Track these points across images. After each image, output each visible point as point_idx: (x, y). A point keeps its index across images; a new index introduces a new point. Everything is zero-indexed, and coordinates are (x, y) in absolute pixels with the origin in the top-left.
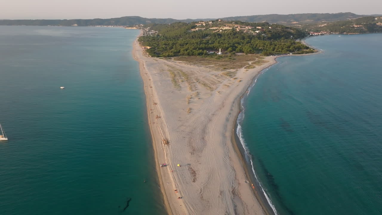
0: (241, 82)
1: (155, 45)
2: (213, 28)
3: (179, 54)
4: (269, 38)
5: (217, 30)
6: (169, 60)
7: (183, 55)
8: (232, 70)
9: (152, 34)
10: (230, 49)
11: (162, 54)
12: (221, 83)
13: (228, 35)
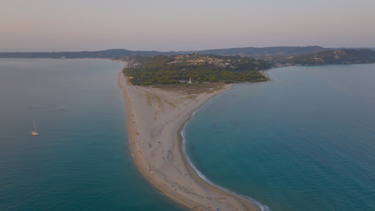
1: (137, 75)
2: (189, 61)
3: (157, 83)
4: (236, 70)
5: (192, 62)
6: (148, 87)
7: (160, 83)
8: (195, 95)
9: (136, 66)
10: (199, 79)
11: (143, 83)
13: (201, 67)
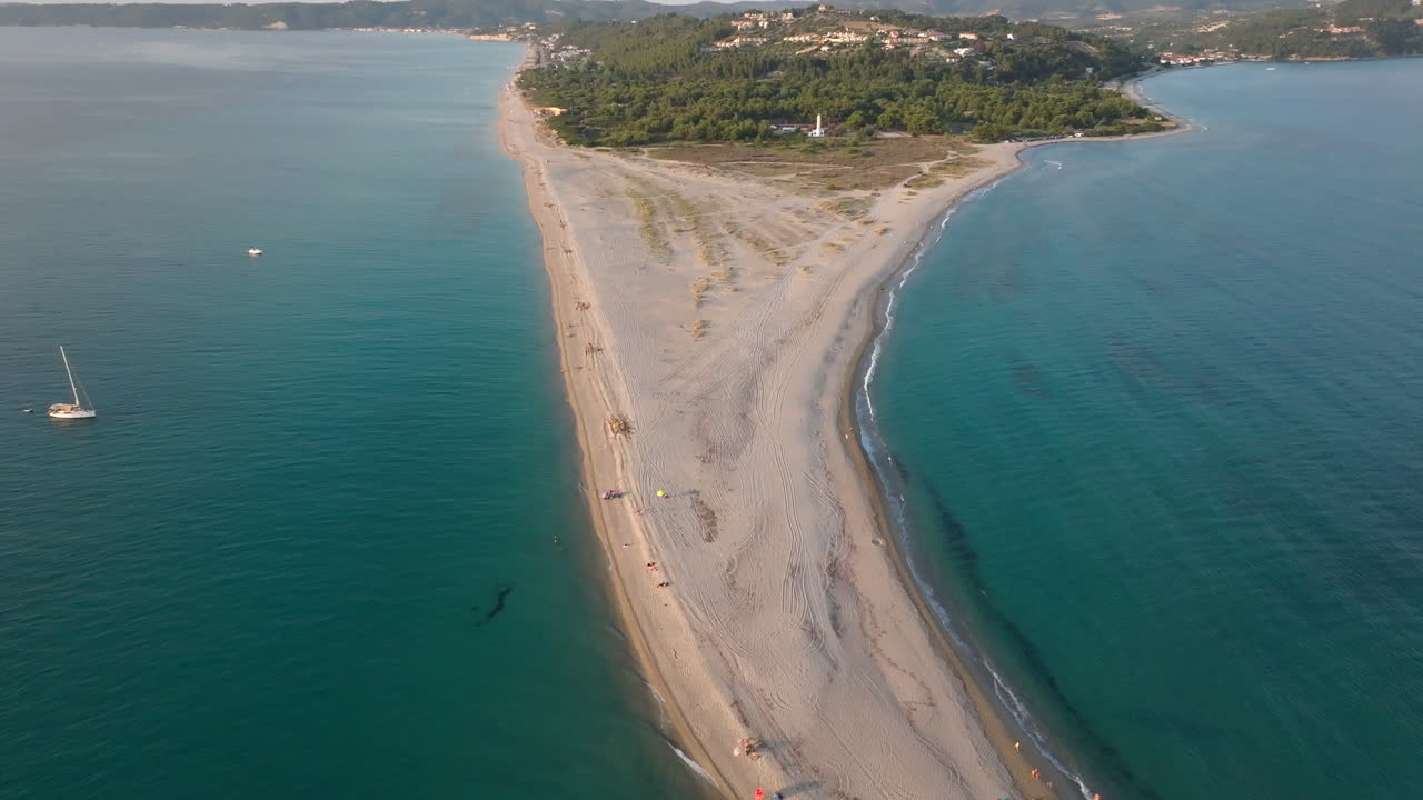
0: (885, 235)
1: (580, 100)
2: (797, 38)
3: (670, 135)
4: (1005, 78)
5: (810, 44)
6: (632, 156)
7: (684, 137)
8: (858, 194)
9: (567, 59)
10: (856, 116)
11: (608, 135)
12: (817, 237)
13: (851, 64)
